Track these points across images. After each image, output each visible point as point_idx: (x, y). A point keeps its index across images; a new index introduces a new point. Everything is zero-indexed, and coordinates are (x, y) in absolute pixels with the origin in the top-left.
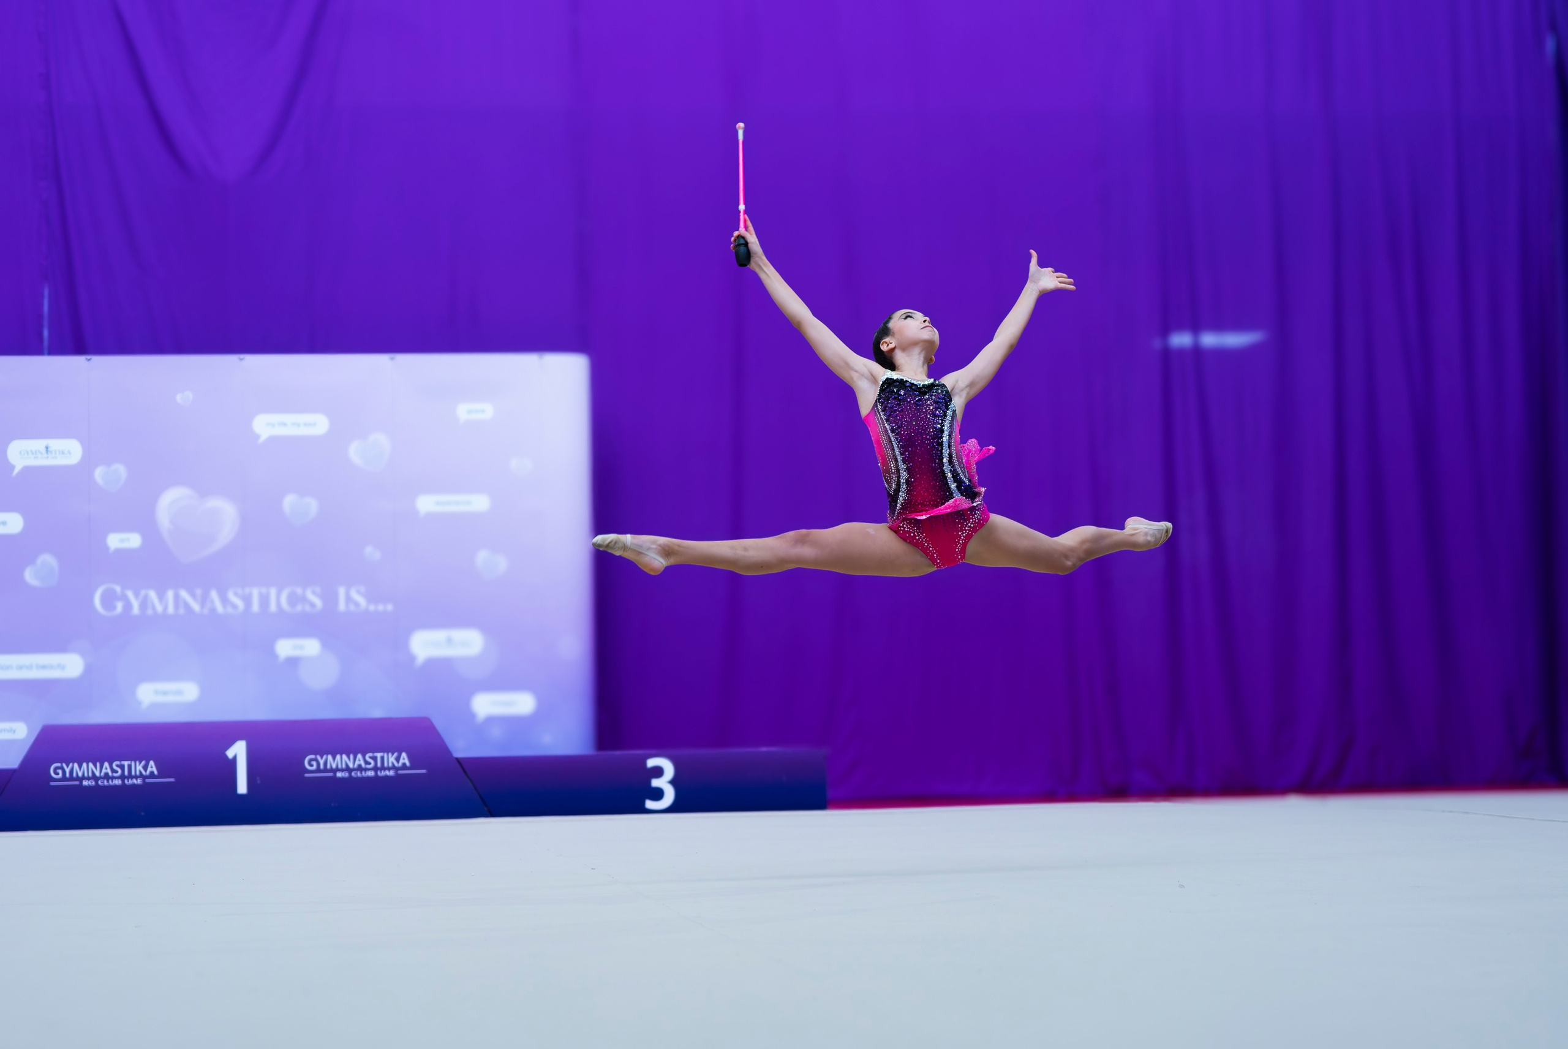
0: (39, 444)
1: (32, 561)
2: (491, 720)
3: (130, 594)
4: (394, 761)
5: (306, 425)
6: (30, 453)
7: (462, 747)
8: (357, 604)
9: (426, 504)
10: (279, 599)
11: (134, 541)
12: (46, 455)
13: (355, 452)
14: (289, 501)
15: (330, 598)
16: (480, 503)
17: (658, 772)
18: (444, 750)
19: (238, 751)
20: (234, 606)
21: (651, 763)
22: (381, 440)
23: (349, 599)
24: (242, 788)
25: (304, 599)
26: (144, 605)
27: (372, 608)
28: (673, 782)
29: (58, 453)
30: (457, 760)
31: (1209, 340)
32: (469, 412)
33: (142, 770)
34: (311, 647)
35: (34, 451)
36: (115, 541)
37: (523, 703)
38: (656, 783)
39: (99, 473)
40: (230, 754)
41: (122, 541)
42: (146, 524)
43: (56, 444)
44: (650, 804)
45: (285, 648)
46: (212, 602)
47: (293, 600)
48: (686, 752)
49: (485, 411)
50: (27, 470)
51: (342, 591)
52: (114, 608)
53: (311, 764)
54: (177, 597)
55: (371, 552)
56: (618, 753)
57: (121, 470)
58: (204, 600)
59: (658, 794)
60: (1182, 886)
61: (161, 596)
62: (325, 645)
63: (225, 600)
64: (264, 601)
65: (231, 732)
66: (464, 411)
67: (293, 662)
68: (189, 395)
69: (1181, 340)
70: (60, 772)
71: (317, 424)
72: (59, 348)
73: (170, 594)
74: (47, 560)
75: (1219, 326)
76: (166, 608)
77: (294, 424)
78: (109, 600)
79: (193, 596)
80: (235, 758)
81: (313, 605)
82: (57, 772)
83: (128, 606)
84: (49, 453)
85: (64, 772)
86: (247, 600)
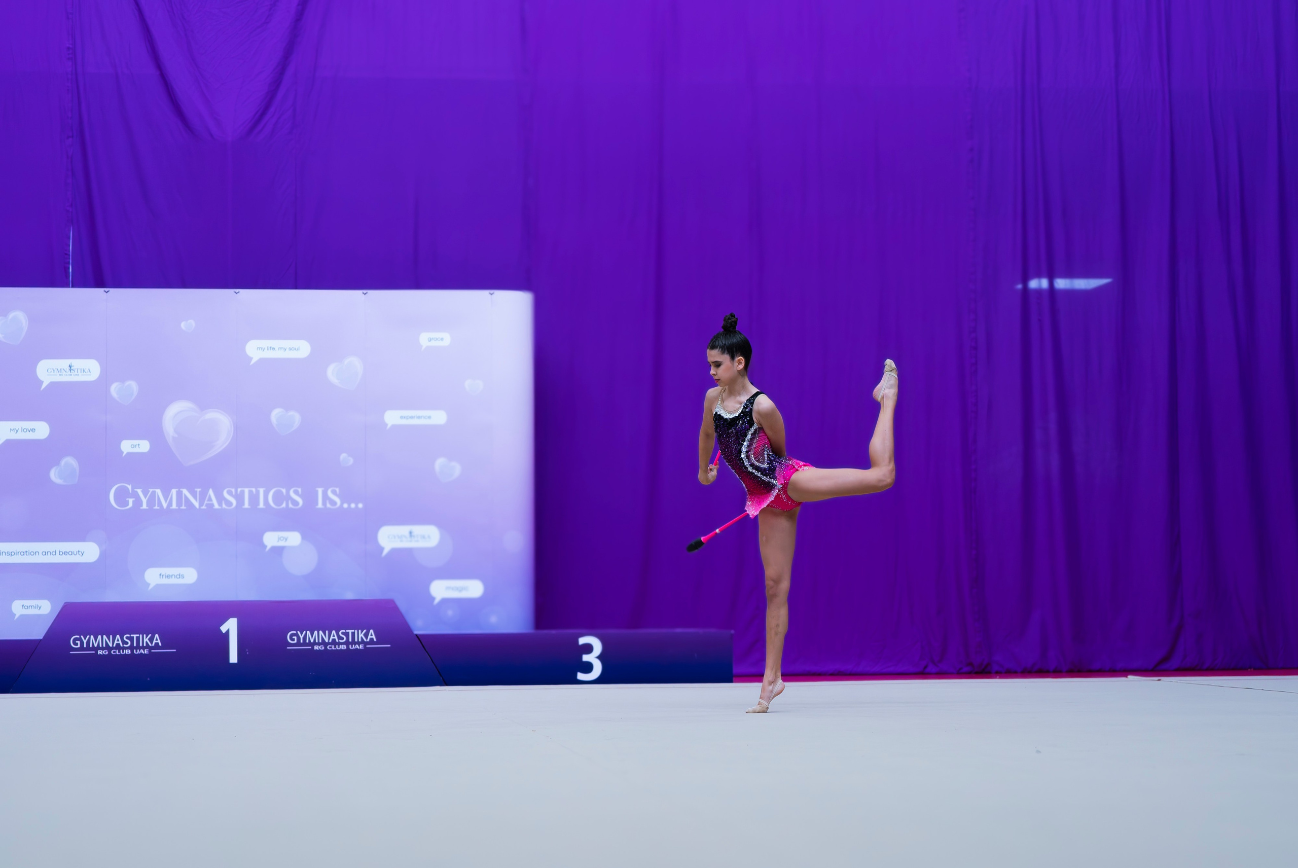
0: (64, 363)
1: (57, 463)
2: (445, 601)
3: (139, 491)
4: (363, 637)
5: (290, 349)
6: (56, 371)
7: (421, 626)
8: (333, 503)
9: (392, 418)
10: (266, 497)
11: (144, 446)
12: (69, 373)
13: (331, 372)
14: (276, 414)
15: (310, 498)
16: (439, 417)
17: (588, 649)
18: (408, 629)
19: (231, 626)
20: (229, 503)
21: (582, 641)
22: (355, 363)
23: (325, 497)
24: (233, 658)
25: (288, 498)
26: (151, 502)
27: (345, 506)
28: (599, 657)
29: (79, 371)
30: (416, 635)
31: (1061, 284)
32: (430, 340)
33: (149, 641)
34: (293, 539)
35: (59, 370)
36: (127, 446)
37: (474, 589)
38: (586, 658)
39: (114, 389)
40: (224, 629)
41: (134, 446)
42: (154, 432)
43: (77, 363)
44: (581, 676)
45: (271, 539)
46: (210, 499)
47: (278, 498)
48: (612, 632)
49: (444, 339)
50: (53, 385)
51: (320, 491)
52: (127, 504)
53: (293, 638)
54: (179, 494)
55: (346, 459)
56: (553, 632)
57: (133, 386)
58: (203, 497)
59: (588, 668)
60: (1038, 752)
61: (166, 494)
62: (304, 537)
63: (220, 498)
64: (254, 499)
65: (224, 610)
66: (425, 339)
67: (278, 551)
68: (192, 322)
69: (1038, 284)
70: (79, 642)
71: (301, 349)
72: (81, 282)
73: (174, 492)
74: (69, 461)
75: (1070, 274)
76: (170, 504)
77: (280, 348)
78: (121, 496)
79: (194, 495)
80: (228, 632)
81: (295, 503)
82: (76, 643)
83: (138, 502)
84: (72, 371)
85: (82, 643)
86: (240, 498)
